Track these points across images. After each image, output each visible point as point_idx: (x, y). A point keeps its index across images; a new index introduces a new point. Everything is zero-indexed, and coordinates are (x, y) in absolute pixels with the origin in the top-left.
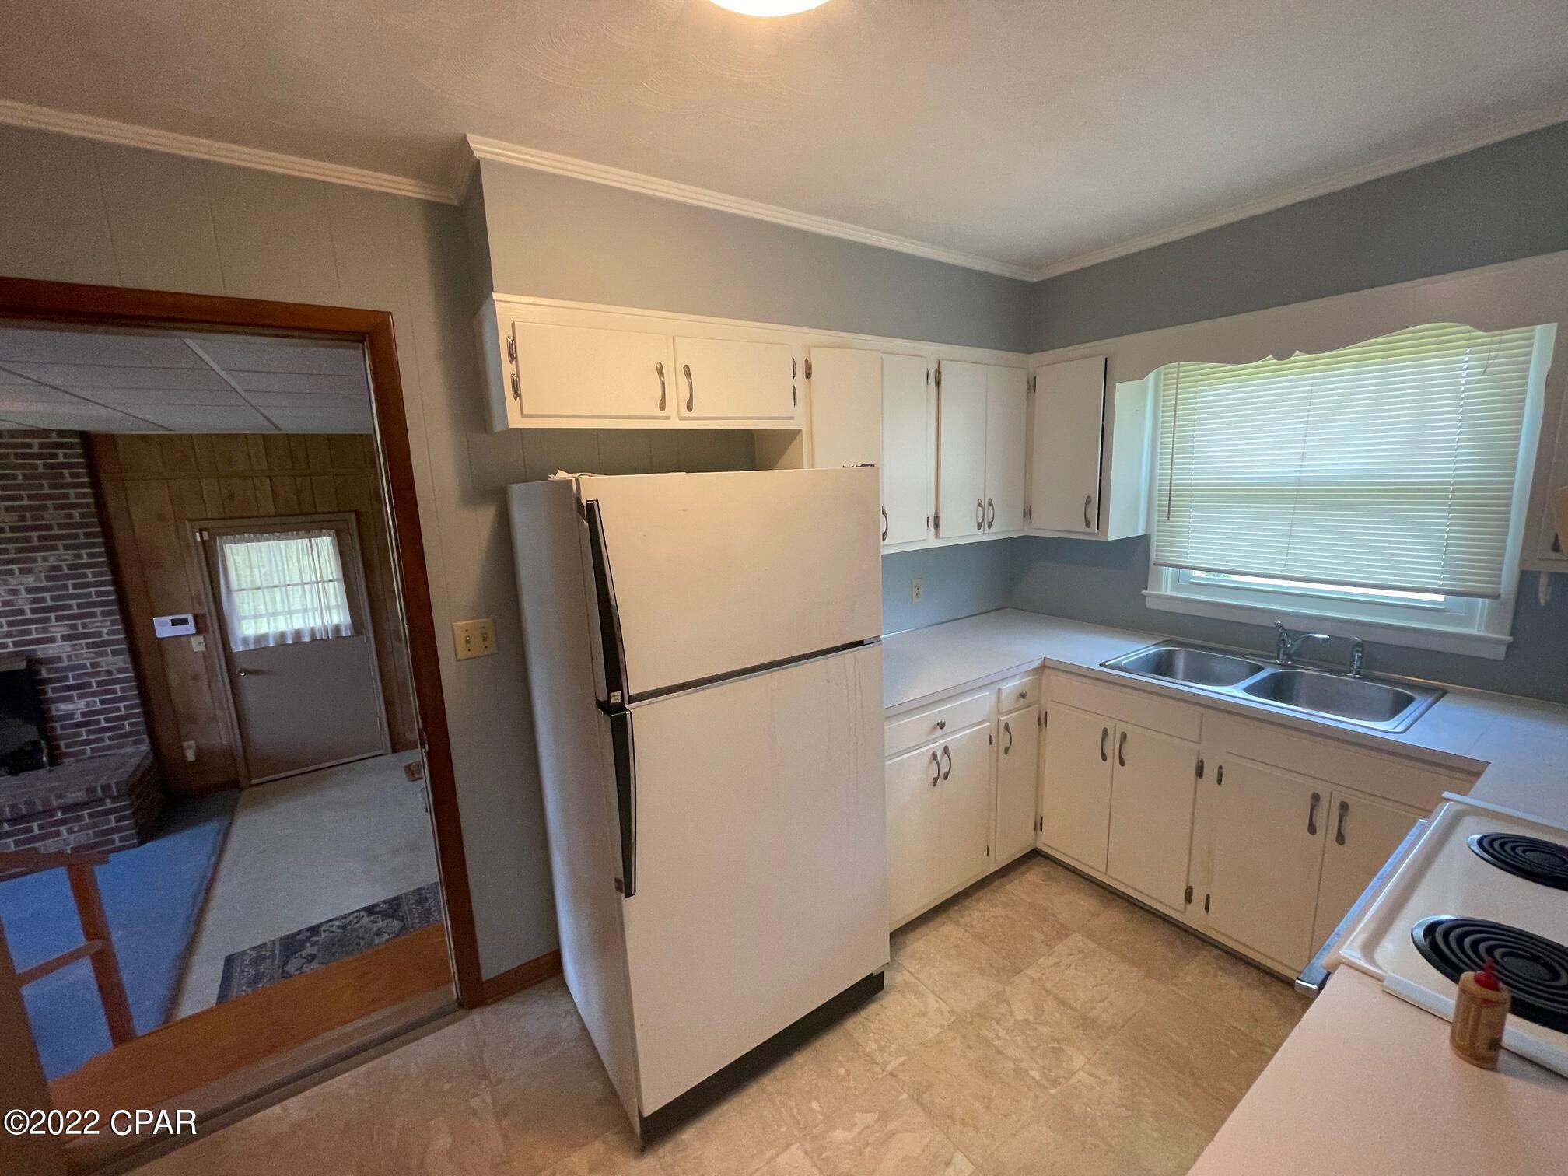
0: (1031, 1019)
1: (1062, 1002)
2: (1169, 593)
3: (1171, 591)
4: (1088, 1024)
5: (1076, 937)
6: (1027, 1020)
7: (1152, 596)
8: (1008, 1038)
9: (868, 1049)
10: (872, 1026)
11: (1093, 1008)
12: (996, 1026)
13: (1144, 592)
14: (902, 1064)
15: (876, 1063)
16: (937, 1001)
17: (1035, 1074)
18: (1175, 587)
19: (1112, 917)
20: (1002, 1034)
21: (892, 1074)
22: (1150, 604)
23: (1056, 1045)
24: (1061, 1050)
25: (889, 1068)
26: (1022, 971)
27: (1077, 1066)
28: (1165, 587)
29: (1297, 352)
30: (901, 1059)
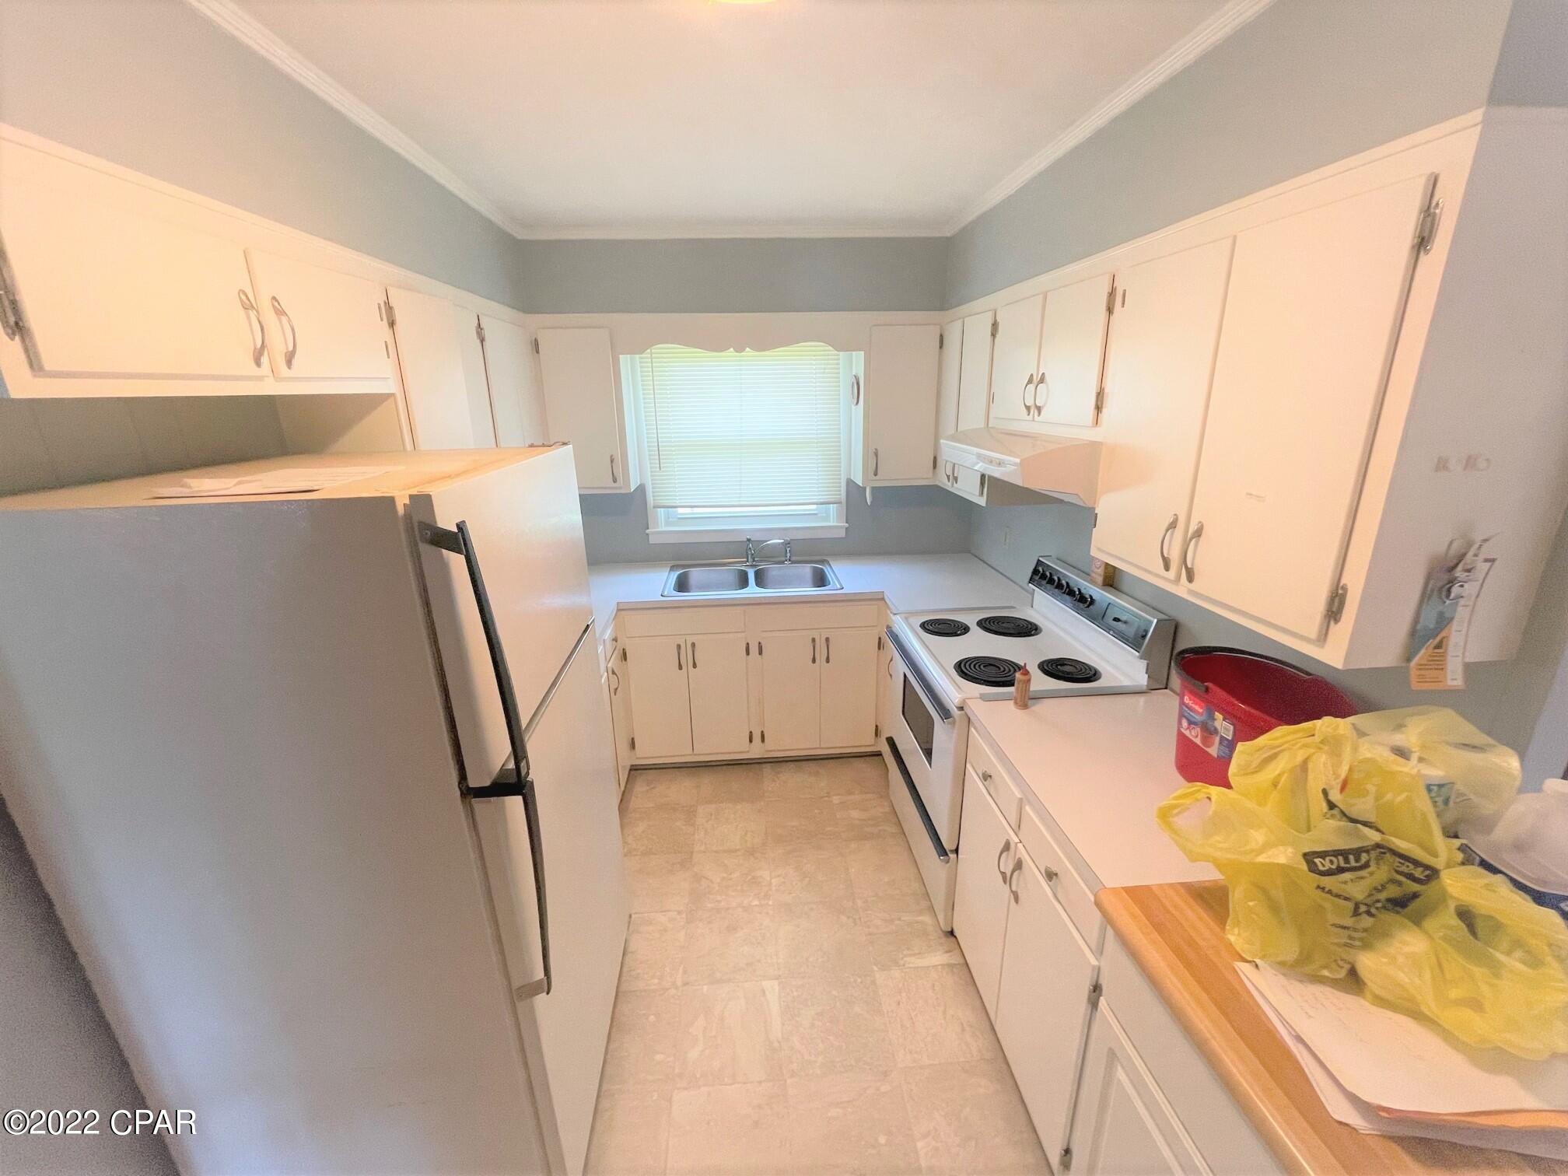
0: (725, 875)
1: (730, 851)
2: (664, 529)
3: (665, 526)
4: (751, 852)
5: (701, 810)
6: (723, 879)
7: (653, 533)
8: (724, 897)
9: (653, 987)
10: (639, 971)
11: (746, 841)
12: (711, 897)
13: (647, 531)
14: (685, 972)
15: (667, 989)
16: (665, 915)
17: (756, 902)
18: (668, 523)
19: (707, 782)
20: (719, 898)
21: (686, 984)
22: (652, 540)
23: (750, 877)
24: (754, 878)
25: (679, 983)
26: (692, 853)
27: (768, 879)
28: (663, 526)
29: (748, 349)
30: (681, 971)
